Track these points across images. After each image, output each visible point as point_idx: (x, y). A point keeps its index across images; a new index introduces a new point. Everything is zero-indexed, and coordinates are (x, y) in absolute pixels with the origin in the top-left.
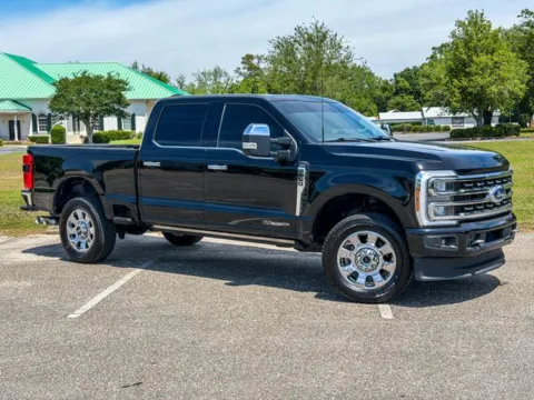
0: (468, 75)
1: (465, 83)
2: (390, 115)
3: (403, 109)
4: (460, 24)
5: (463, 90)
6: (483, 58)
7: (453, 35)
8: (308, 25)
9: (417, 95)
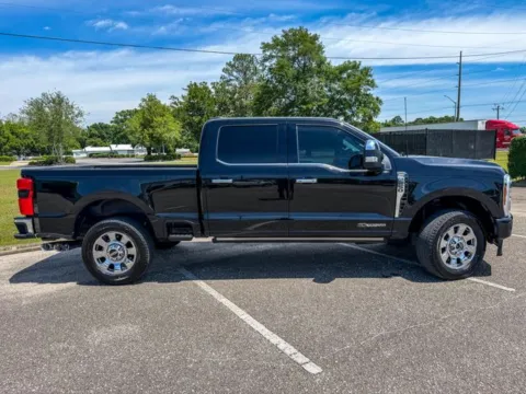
0: (152, 127)
1: (151, 131)
2: (89, 149)
3: (95, 145)
4: (144, 100)
5: (151, 136)
6: (160, 119)
7: (140, 105)
8: (52, 92)
9: (103, 138)
